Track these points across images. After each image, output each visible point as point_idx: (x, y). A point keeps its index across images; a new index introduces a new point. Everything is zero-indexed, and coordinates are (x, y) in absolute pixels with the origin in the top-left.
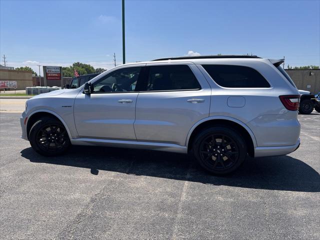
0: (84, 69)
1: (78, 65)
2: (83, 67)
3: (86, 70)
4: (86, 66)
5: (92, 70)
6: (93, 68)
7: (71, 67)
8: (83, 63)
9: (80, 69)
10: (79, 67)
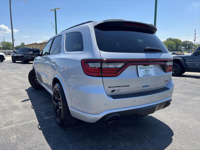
0: (174, 42)
1: (170, 39)
2: (173, 41)
3: (176, 42)
4: (176, 40)
5: (180, 43)
6: (180, 41)
7: (165, 41)
8: (174, 38)
9: (171, 42)
10: (170, 41)
